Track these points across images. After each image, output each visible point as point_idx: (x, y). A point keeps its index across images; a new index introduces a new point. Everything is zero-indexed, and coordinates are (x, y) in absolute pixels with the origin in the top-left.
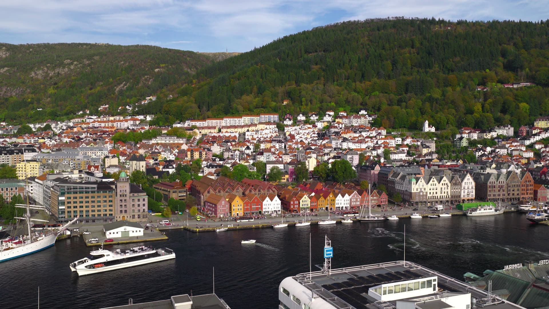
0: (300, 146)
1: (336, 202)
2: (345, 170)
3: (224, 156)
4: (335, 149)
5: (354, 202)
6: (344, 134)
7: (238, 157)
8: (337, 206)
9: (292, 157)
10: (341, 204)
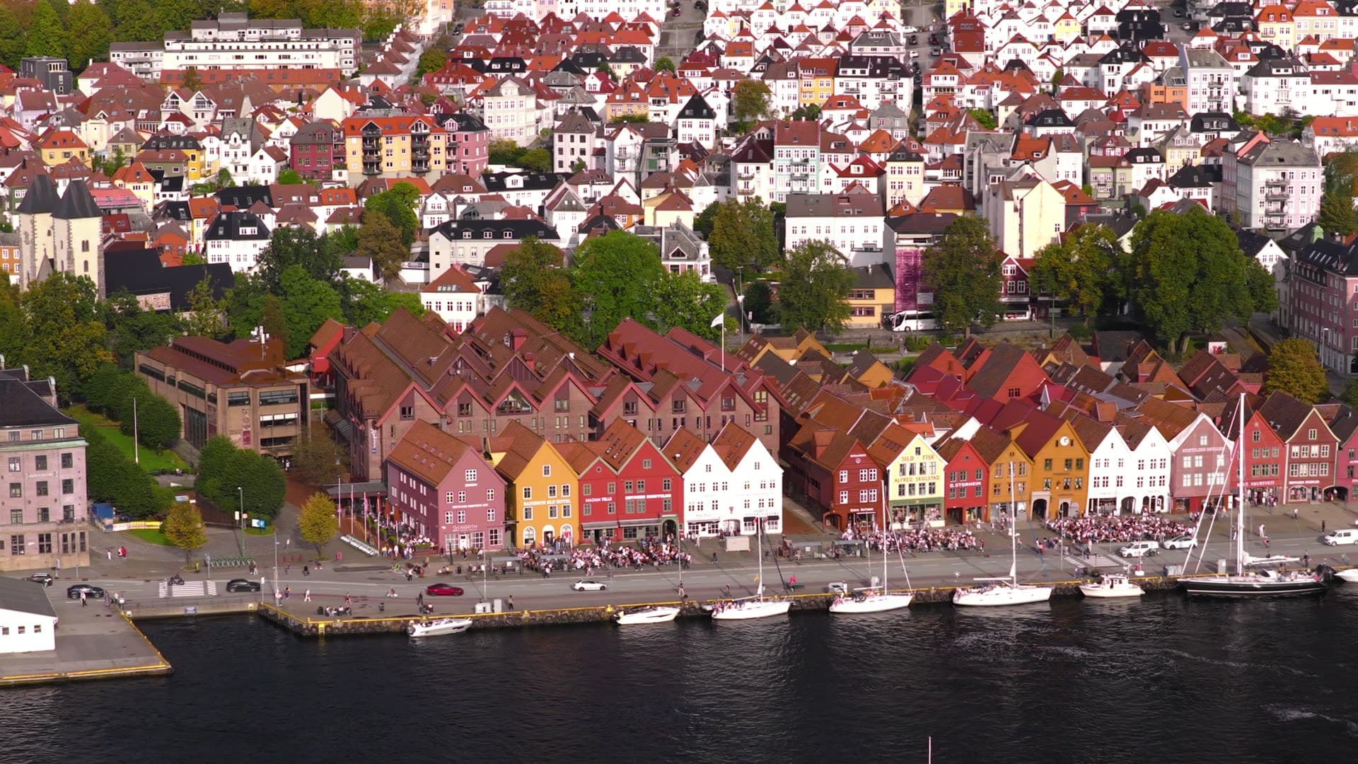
0: (1000, 95)
1: (1094, 472)
2: (1201, 274)
3: (557, 157)
4: (1199, 123)
5: (1194, 470)
6: (1278, 19)
7: (630, 164)
8: (1094, 493)
9: (939, 174)
10: (1119, 483)
